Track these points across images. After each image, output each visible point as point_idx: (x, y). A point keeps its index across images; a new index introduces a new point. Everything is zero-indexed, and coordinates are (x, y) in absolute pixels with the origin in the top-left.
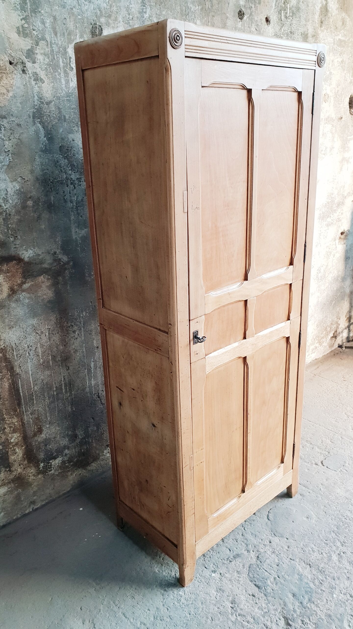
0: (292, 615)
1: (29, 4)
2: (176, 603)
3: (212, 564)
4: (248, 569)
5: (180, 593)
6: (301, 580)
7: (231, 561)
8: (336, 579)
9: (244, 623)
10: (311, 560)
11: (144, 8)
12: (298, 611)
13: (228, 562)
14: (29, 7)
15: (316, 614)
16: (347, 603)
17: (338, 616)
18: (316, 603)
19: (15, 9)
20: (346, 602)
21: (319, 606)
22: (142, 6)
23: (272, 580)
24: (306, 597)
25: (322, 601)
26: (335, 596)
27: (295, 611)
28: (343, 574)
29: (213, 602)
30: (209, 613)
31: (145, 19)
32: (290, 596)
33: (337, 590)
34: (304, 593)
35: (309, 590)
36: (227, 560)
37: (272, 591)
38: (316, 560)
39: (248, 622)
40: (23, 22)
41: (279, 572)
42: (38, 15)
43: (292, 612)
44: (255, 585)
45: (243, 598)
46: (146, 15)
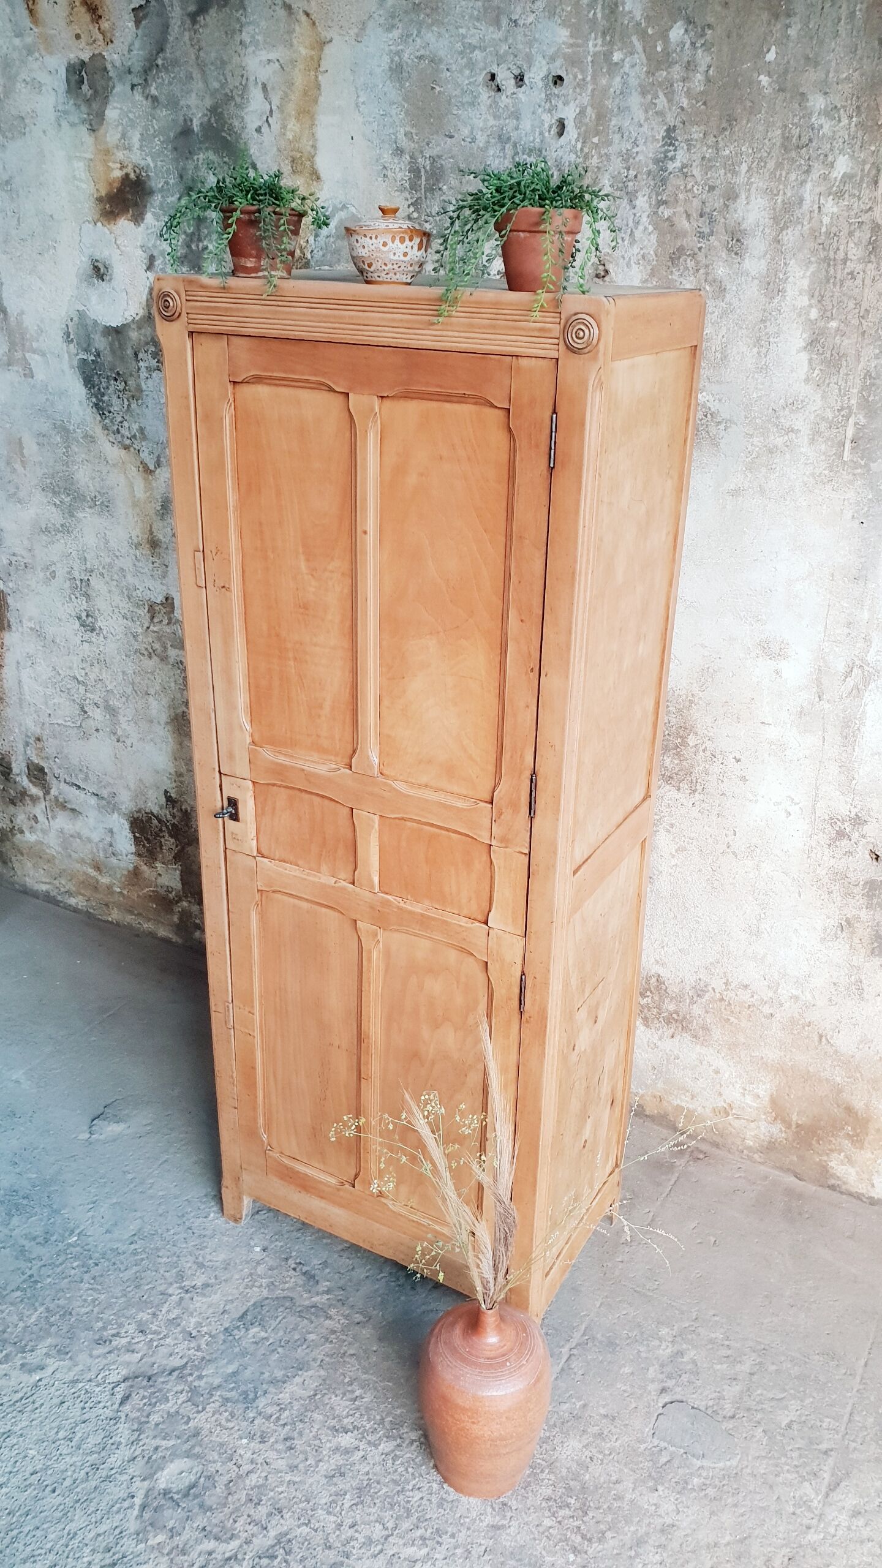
0: (191, 1374)
1: (423, 178)
2: (192, 1214)
3: (281, 1244)
4: (282, 1295)
5: (212, 1215)
6: (273, 1382)
7: (294, 1269)
8: (288, 1444)
9: (168, 1303)
10: (327, 1397)
11: (671, 148)
12: (202, 1383)
13: (293, 1266)
14: (424, 183)
15: (198, 1412)
16: (230, 1464)
17: (197, 1450)
18: (222, 1409)
19: (402, 189)
20: (234, 1462)
21: (217, 1416)
22: (663, 146)
23: (263, 1334)
24: (233, 1394)
25: (228, 1420)
26: (244, 1441)
27: (200, 1377)
28: (302, 1457)
29: (201, 1258)
30: (178, 1257)
31: (671, 173)
32: (231, 1369)
33: (258, 1445)
34: (243, 1388)
35: (250, 1397)
36: (296, 1263)
37: (237, 1337)
38: (328, 1406)
39: (169, 1311)
40: (412, 209)
41: (282, 1344)
42: (437, 194)
43: (196, 1374)
44: (247, 1311)
45: (216, 1298)
46: (674, 165)
